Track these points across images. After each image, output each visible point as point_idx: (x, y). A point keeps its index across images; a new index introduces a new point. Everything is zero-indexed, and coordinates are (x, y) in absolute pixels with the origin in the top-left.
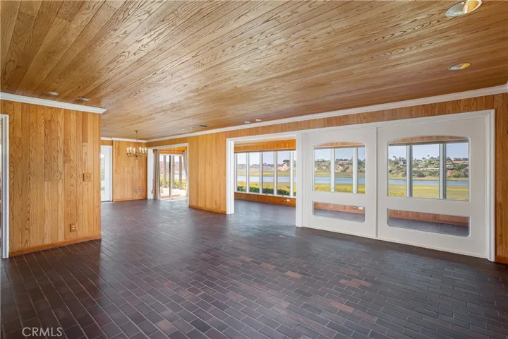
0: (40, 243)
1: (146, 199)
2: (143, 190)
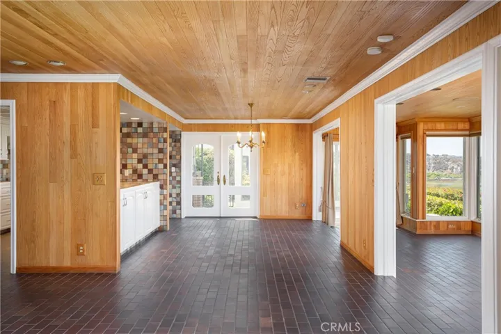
0: (44, 264)
1: (310, 219)
2: (307, 203)
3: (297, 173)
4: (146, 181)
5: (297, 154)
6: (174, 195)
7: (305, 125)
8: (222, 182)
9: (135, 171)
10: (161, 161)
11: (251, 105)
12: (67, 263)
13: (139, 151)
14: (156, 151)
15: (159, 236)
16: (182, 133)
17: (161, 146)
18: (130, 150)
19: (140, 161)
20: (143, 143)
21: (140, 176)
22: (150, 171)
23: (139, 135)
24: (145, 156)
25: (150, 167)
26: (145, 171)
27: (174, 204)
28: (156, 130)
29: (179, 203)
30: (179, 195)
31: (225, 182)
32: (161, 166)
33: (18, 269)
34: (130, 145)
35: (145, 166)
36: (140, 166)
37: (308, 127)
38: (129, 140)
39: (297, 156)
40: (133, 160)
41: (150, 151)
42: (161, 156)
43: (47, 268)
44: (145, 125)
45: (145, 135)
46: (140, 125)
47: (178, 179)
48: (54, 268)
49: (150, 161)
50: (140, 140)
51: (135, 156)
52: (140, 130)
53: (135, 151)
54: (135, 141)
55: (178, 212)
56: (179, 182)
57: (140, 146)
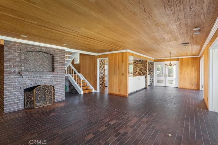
1: (199, 90)
2: (198, 84)
3: (194, 74)
4: (142, 75)
5: (193, 67)
6: (151, 79)
7: (197, 58)
8: (166, 76)
9: (139, 73)
10: (145, 70)
11: (170, 53)
12: (117, 93)
13: (140, 68)
14: (144, 67)
15: (145, 90)
16: (154, 62)
17: (145, 66)
18: (138, 67)
19: (140, 70)
20: (141, 66)
21: (140, 74)
22: (143, 73)
23: (140, 64)
24: (141, 69)
25: (143, 72)
26: (141, 73)
27: (151, 82)
28: (144, 62)
29: (153, 82)
30: (153, 79)
31: (167, 76)
32: (145, 71)
33: (109, 93)
34: (138, 66)
35: (141, 71)
36: (140, 71)
37: (198, 58)
38: (137, 65)
39: (193, 68)
40: (138, 70)
41: (143, 67)
42: (145, 69)
43: (114, 94)
44: (141, 61)
45: (141, 63)
46: (140, 61)
47: (153, 75)
48: (115, 94)
49: (142, 70)
50: (140, 65)
51: (139, 69)
52: (140, 62)
53: (139, 68)
54: (139, 65)
55: (152, 84)
56: (153, 76)
57: (140, 66)
